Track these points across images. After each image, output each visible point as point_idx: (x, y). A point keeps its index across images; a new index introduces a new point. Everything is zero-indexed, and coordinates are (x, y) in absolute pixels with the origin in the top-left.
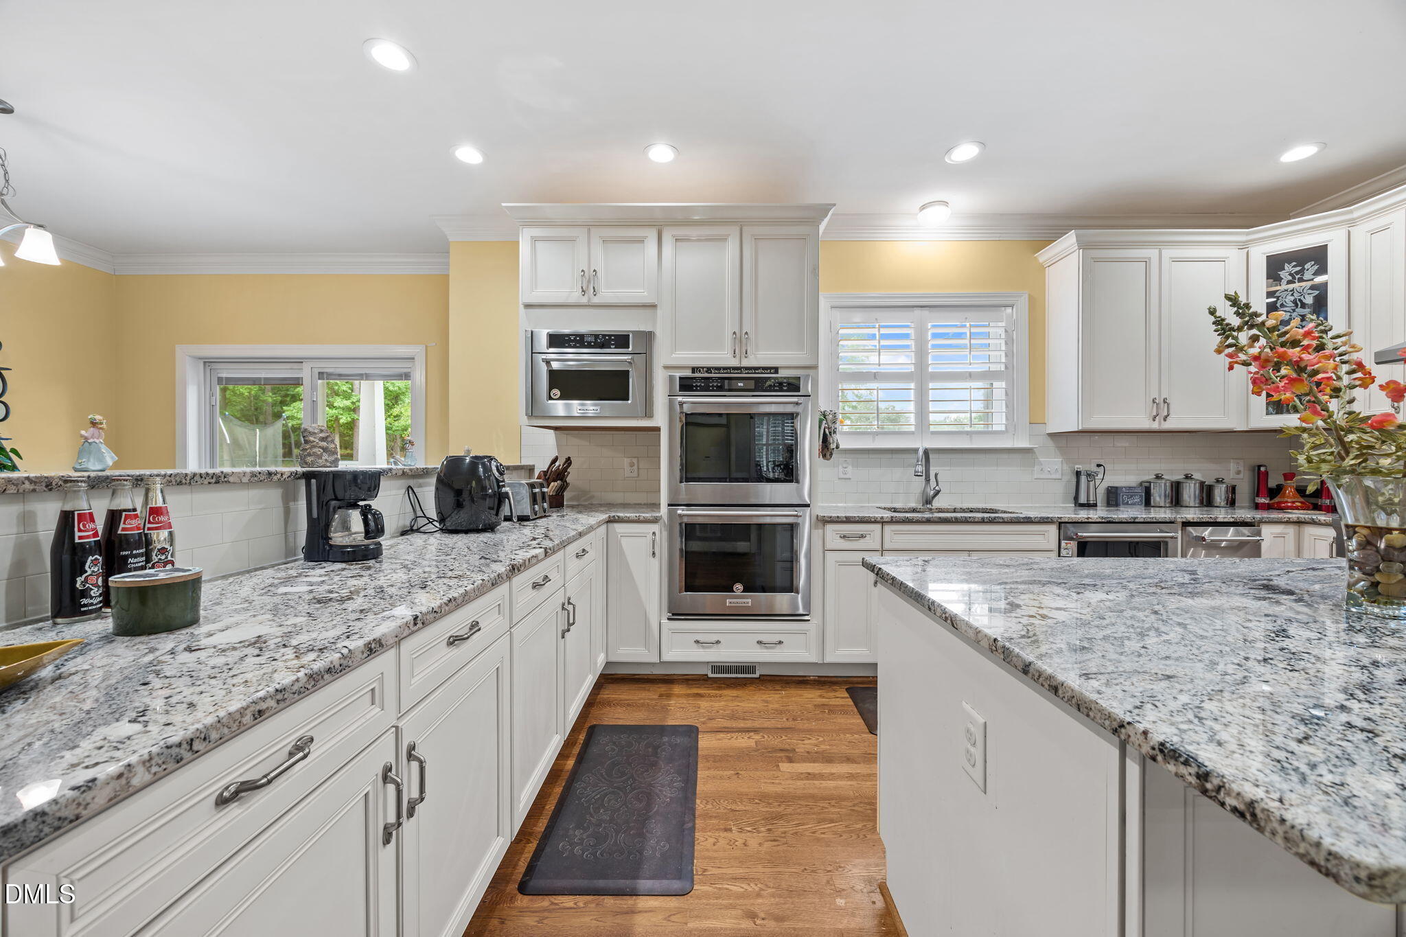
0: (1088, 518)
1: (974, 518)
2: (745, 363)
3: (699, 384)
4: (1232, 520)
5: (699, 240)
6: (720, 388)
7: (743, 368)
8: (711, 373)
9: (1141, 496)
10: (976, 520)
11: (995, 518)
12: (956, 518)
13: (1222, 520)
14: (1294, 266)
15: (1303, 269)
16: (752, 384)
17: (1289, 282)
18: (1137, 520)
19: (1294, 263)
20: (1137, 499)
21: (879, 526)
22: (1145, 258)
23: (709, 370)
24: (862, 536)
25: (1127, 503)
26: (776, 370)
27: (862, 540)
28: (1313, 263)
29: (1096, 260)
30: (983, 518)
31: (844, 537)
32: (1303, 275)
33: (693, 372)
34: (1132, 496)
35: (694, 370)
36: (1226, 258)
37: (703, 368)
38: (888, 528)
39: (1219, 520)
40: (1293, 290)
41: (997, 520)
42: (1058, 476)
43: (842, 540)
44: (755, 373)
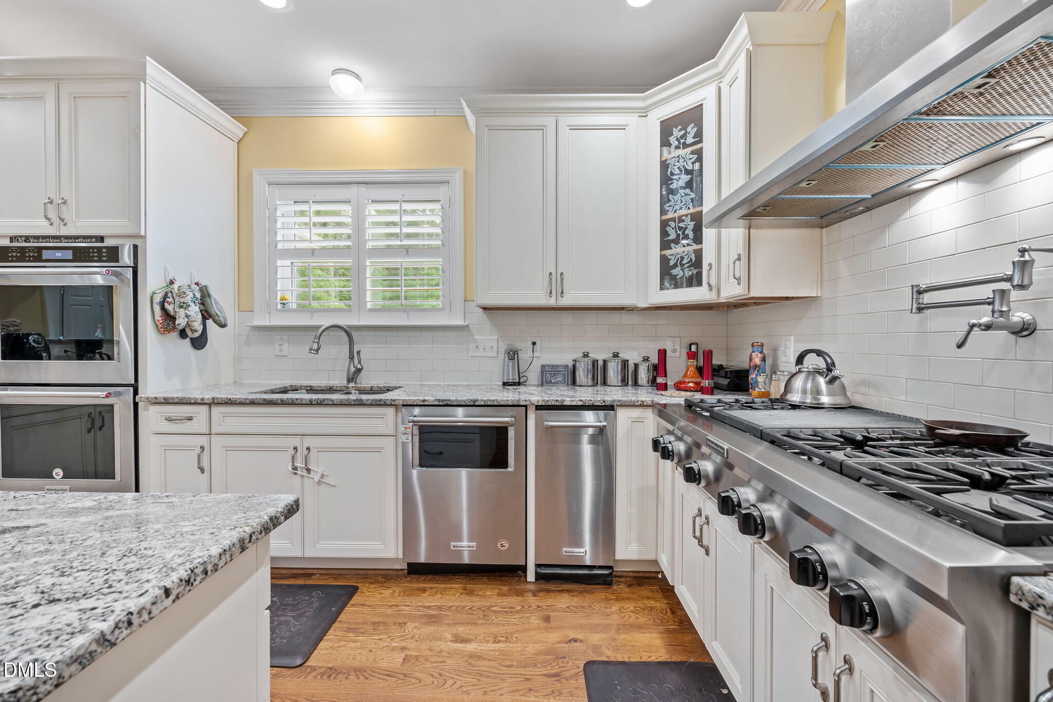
0: (424, 401)
1: (301, 399)
2: (64, 231)
3: (14, 254)
4: (580, 403)
5: (15, 99)
6: (39, 259)
7: (63, 236)
8: (30, 242)
9: (564, 375)
10: (304, 402)
11: (323, 400)
12: (282, 400)
13: (569, 403)
14: (680, 131)
15: (686, 133)
16: (69, 255)
17: (677, 147)
18: (477, 403)
19: (680, 127)
20: (560, 379)
21: (204, 409)
22: (542, 126)
23: (27, 239)
24: (190, 419)
25: (550, 382)
26: (101, 239)
27: (189, 423)
28: (693, 124)
29: (491, 129)
30: (311, 400)
31: (169, 420)
32: (686, 139)
33: (11, 241)
34: (555, 375)
35: (12, 239)
36: (627, 125)
37: (21, 237)
38: (215, 410)
39: (566, 403)
40: (678, 157)
41: (326, 402)
42: (494, 354)
43: (168, 423)
44: (75, 242)
